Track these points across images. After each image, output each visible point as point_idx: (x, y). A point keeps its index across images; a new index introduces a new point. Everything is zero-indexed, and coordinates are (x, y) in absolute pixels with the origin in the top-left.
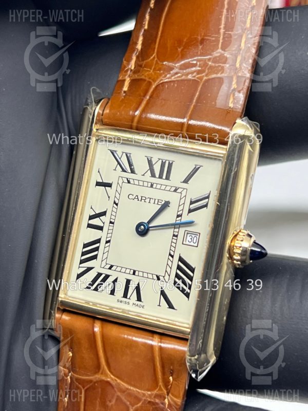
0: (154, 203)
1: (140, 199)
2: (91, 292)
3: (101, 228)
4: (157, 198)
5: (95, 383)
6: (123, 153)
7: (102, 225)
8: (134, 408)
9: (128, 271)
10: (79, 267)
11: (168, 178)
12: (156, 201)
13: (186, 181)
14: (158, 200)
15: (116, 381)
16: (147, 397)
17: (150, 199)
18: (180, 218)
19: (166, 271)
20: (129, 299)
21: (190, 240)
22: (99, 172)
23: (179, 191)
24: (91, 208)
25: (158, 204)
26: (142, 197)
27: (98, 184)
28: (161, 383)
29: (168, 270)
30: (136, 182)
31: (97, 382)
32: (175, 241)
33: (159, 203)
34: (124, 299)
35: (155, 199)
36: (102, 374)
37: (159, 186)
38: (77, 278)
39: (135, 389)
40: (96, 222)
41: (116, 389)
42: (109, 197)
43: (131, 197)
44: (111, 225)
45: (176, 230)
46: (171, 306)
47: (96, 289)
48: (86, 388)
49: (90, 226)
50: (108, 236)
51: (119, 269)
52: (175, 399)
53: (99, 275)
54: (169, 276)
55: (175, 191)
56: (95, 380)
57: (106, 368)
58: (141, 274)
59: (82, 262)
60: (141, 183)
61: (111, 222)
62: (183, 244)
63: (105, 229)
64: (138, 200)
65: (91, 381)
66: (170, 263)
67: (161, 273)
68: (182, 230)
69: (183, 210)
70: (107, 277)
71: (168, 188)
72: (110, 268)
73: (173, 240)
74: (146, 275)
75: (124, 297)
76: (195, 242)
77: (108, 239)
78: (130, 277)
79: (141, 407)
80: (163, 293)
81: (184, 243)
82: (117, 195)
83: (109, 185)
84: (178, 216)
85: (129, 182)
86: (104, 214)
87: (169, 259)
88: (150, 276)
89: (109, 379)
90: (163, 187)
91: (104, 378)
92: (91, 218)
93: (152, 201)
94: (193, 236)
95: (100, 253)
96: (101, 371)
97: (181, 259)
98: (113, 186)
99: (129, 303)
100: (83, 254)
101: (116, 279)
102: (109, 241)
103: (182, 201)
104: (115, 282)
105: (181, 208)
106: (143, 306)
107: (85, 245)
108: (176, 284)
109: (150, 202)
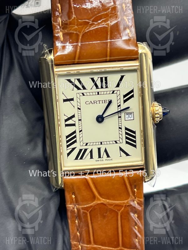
0: (102, 103)
1: (93, 103)
2: (79, 161)
3: (74, 125)
4: (103, 100)
5: (94, 206)
6: (75, 79)
7: (74, 123)
8: (120, 212)
9: (97, 144)
10: (67, 150)
12: (103, 102)
13: (118, 86)
14: (104, 100)
15: (106, 201)
16: (126, 204)
18: (120, 107)
19: (120, 137)
20: (102, 158)
21: (128, 117)
22: (63, 94)
23: (115, 92)
24: (65, 115)
26: (94, 101)
27: (65, 101)
28: (131, 194)
29: (121, 136)
30: (88, 94)
31: (95, 205)
33: (105, 102)
34: (100, 159)
35: (102, 101)
36: (97, 200)
37: (102, 93)
38: (68, 156)
39: (118, 202)
40: (70, 122)
41: (107, 206)
42: (74, 106)
43: (87, 103)
44: (79, 121)
45: (120, 114)
46: (127, 155)
47: (81, 159)
48: (89, 211)
49: (67, 125)
50: (80, 128)
51: (92, 144)
52: (140, 199)
53: (81, 150)
54: (122, 139)
55: (113, 93)
56: (94, 205)
57: (99, 196)
58: (105, 143)
59: (68, 146)
60: (91, 94)
61: (79, 120)
62: (125, 120)
63: (77, 124)
65: (91, 206)
66: (120, 133)
67: (117, 139)
68: (123, 115)
69: (120, 102)
70: (86, 150)
71: (108, 93)
72: (86, 145)
73: (119, 120)
74: (108, 142)
75: (99, 158)
76: (131, 117)
77: (80, 130)
78: (100, 146)
79: (124, 209)
80: (121, 149)
82: (79, 104)
83: (72, 99)
84: (118, 106)
85: (84, 95)
86: (73, 116)
87: (119, 131)
88: (111, 143)
89: (102, 202)
90: (105, 93)
91: (99, 202)
92: (66, 121)
93: (101, 102)
95: (78, 138)
96: (96, 199)
97: (126, 129)
98: (74, 99)
99: (103, 160)
100: (67, 142)
101: (92, 150)
102: (81, 131)
103: (119, 97)
104: (91, 152)
105: (119, 101)
106: (112, 159)
107: (67, 137)
108: (127, 143)
109: (99, 103)
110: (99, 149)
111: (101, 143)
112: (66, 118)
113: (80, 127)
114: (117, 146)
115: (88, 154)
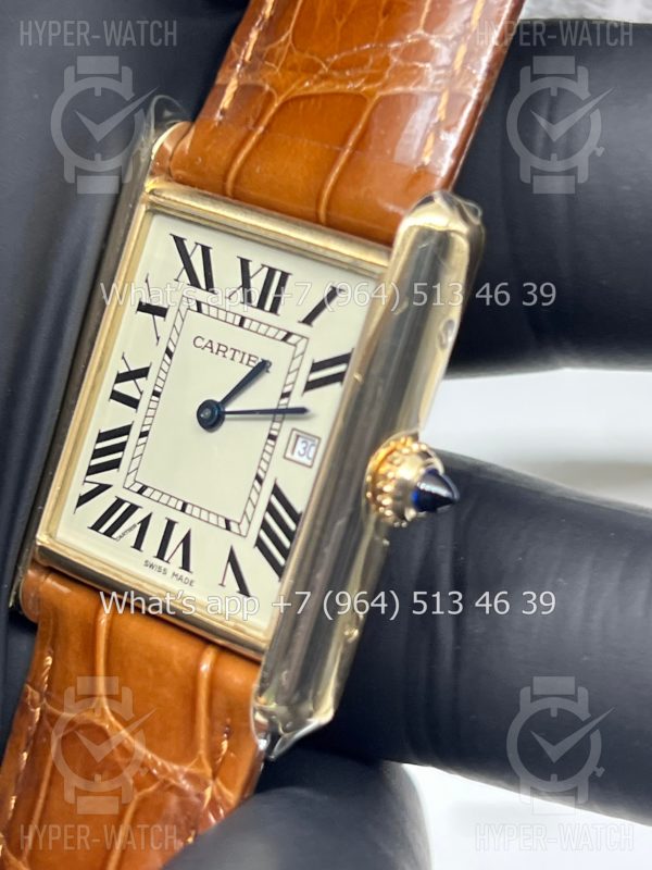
0: (241, 362)
1: (215, 350)
2: (99, 537)
3: (133, 403)
4: (248, 352)
6: (196, 244)
7: (137, 396)
9: (173, 502)
10: (85, 481)
11: (274, 309)
12: (245, 360)
13: (308, 320)
14: (250, 356)
17: (235, 350)
18: (286, 399)
19: (245, 512)
20: (167, 562)
21: (302, 452)
23: (292, 339)
24: (123, 358)
25: (247, 364)
26: (220, 345)
28: (202, 752)
29: (250, 510)
30: (213, 312)
32: (269, 449)
33: (251, 363)
34: (158, 562)
35: (244, 354)
37: (254, 326)
38: (79, 505)
40: (127, 388)
42: (158, 339)
43: (199, 342)
44: (154, 398)
45: (276, 426)
46: (244, 590)
47: (109, 533)
49: (116, 396)
50: (146, 422)
51: (156, 496)
53: (119, 503)
54: (249, 523)
55: (285, 339)
58: (196, 512)
59: (92, 470)
60: (222, 315)
61: (155, 393)
62: (285, 457)
63: (142, 406)
64: (212, 351)
66: (254, 496)
67: (235, 516)
68: (287, 427)
69: (294, 383)
70: (133, 508)
71: (272, 332)
72: (140, 492)
74: (205, 515)
75: (158, 557)
77: (144, 429)
78: (175, 516)
80: (232, 560)
81: (289, 455)
82: (174, 337)
84: (283, 395)
85: (199, 310)
86: (143, 373)
87: (253, 486)
88: (213, 519)
92: (121, 378)
93: (238, 357)
94: (310, 443)
95: (126, 456)
97: (276, 491)
98: (169, 314)
99: (165, 572)
100: (96, 454)
101: (149, 516)
102: (146, 434)
103: (296, 363)
104: (145, 523)
105: (291, 378)
106: (192, 582)
107: (102, 436)
108: (260, 544)
109: (232, 359)
110: (170, 525)
111: (184, 508)
112: (124, 370)
113: (148, 421)
114: (226, 540)
115: (134, 526)
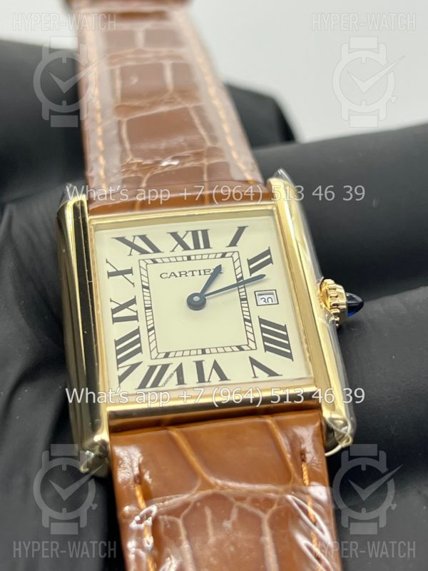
0: (200, 274)
4: (202, 269)
7: (134, 314)
9: (194, 352)
12: (202, 272)
14: (204, 270)
24: (111, 301)
26: (180, 272)
33: (207, 273)
34: (203, 384)
35: (200, 271)
40: (124, 313)
42: (133, 284)
43: (164, 276)
44: (147, 311)
49: (115, 320)
51: (179, 354)
53: (153, 367)
58: (214, 351)
60: (173, 259)
61: (147, 308)
63: (141, 317)
64: (176, 276)
72: (167, 355)
77: (150, 327)
78: (199, 358)
82: (145, 280)
86: (133, 302)
92: (115, 311)
93: (196, 273)
95: (144, 345)
100: (118, 352)
101: (181, 365)
102: (153, 328)
107: (117, 343)
109: (193, 275)
111: (204, 352)
112: (116, 306)
113: (150, 323)
